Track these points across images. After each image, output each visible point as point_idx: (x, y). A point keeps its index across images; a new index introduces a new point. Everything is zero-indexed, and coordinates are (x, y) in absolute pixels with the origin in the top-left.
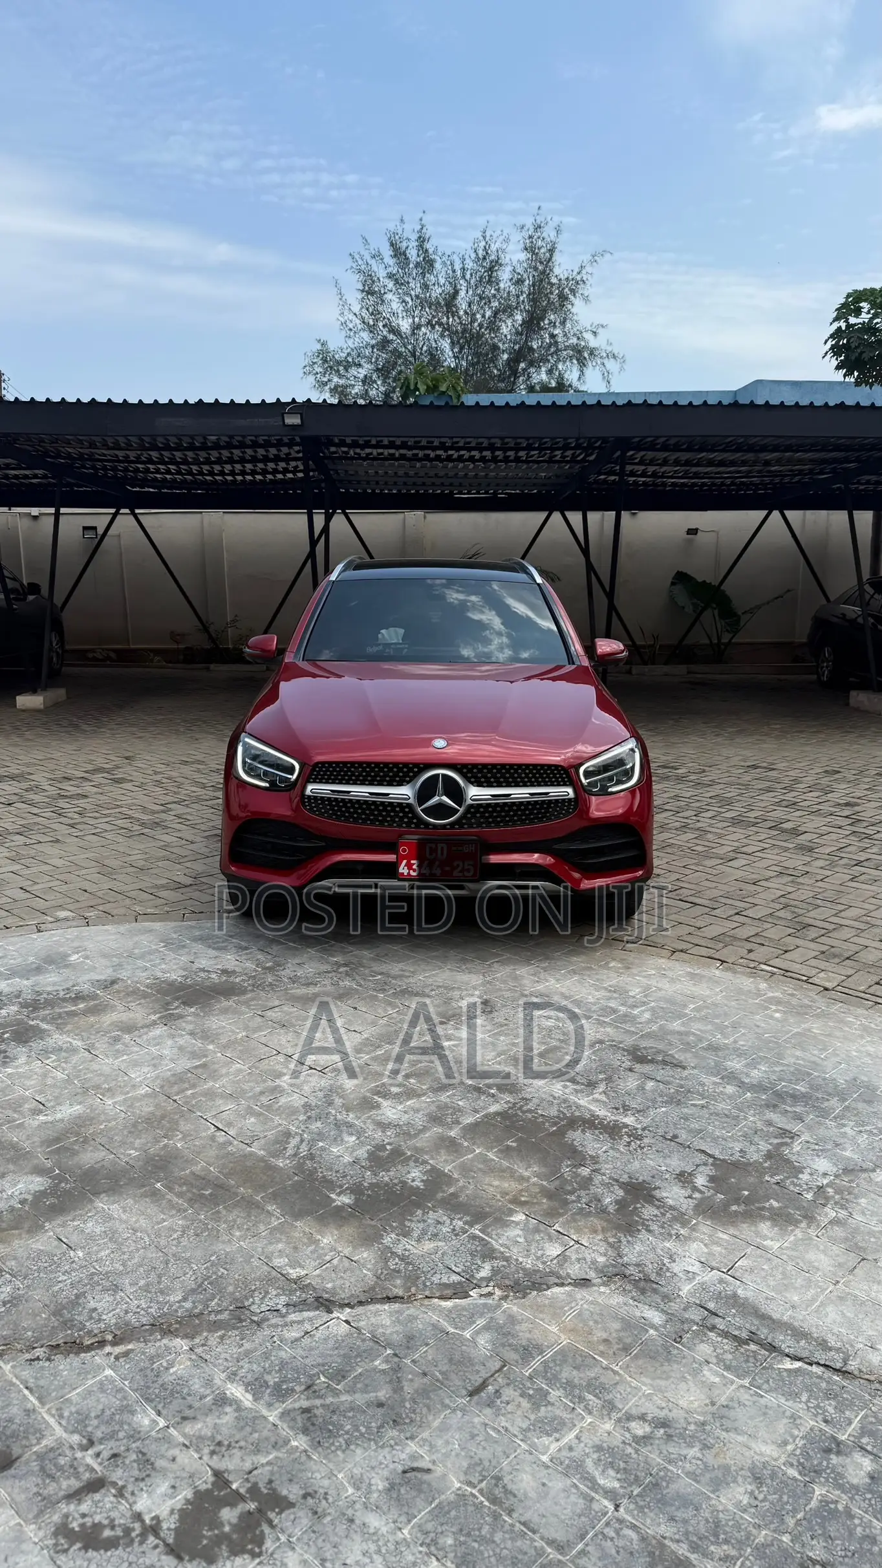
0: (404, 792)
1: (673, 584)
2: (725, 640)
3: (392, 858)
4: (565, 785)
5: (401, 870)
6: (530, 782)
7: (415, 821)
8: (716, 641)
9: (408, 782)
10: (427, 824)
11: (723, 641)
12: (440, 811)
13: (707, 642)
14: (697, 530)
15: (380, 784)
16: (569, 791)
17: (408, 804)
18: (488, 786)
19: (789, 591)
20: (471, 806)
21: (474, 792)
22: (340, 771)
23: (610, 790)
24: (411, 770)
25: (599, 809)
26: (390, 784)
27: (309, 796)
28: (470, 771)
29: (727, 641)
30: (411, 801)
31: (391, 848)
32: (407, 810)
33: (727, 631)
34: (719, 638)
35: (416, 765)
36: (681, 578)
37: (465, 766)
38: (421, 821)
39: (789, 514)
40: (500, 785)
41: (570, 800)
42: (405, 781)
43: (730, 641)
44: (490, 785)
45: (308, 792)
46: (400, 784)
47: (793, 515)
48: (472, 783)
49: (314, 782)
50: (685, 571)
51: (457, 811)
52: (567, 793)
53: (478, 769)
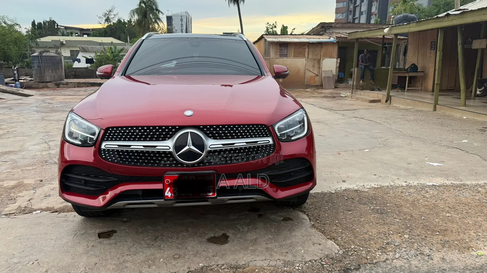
0: (168, 145)
3: (159, 186)
4: (267, 136)
5: (166, 194)
6: (246, 135)
7: (175, 162)
9: (169, 138)
10: (182, 164)
12: (190, 155)
15: (151, 140)
16: (270, 140)
17: (169, 152)
18: (220, 139)
20: (210, 152)
21: (212, 144)
22: (129, 132)
23: (293, 138)
24: (170, 130)
25: (288, 149)
26: (157, 140)
27: (104, 149)
28: (208, 129)
30: (171, 150)
31: (159, 179)
32: (169, 155)
35: (174, 127)
37: (205, 126)
38: (178, 163)
40: (227, 138)
41: (270, 145)
42: (167, 137)
44: (221, 138)
45: (103, 147)
46: (164, 139)
48: (210, 137)
49: (107, 140)
51: (202, 155)
52: (268, 141)
53: (213, 128)
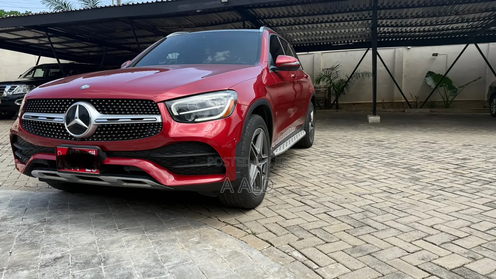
0: (60, 118)
1: (426, 76)
2: (450, 99)
8: (446, 100)
11: (449, 100)
13: (442, 100)
14: (437, 54)
19: (480, 78)
20: (97, 126)
21: (98, 117)
29: (451, 100)
32: (61, 128)
33: (451, 95)
34: (447, 99)
36: (430, 74)
39: (480, 45)
41: (159, 123)
43: (453, 99)
44: (109, 113)
47: (482, 46)
50: (432, 71)
51: (86, 129)
52: (155, 119)
53: (102, 102)
